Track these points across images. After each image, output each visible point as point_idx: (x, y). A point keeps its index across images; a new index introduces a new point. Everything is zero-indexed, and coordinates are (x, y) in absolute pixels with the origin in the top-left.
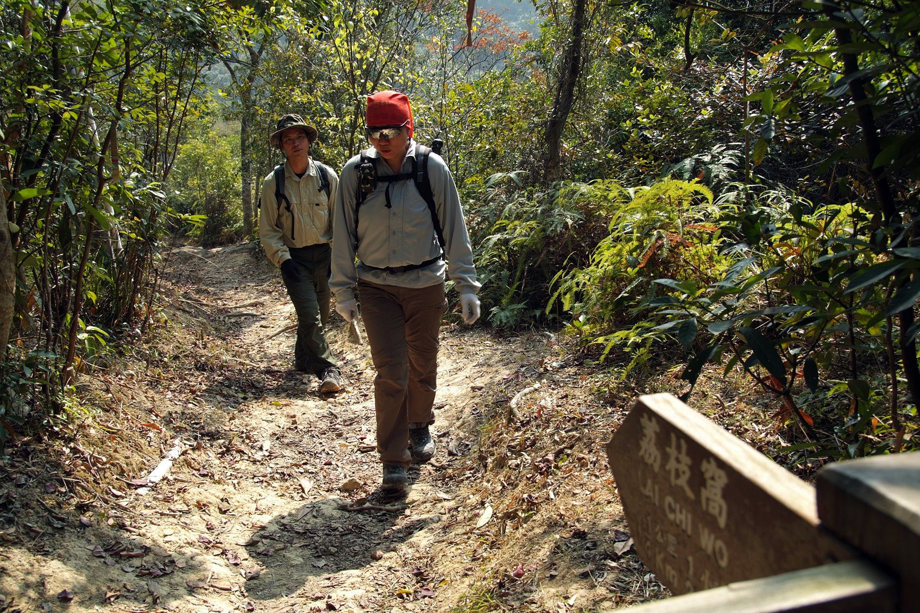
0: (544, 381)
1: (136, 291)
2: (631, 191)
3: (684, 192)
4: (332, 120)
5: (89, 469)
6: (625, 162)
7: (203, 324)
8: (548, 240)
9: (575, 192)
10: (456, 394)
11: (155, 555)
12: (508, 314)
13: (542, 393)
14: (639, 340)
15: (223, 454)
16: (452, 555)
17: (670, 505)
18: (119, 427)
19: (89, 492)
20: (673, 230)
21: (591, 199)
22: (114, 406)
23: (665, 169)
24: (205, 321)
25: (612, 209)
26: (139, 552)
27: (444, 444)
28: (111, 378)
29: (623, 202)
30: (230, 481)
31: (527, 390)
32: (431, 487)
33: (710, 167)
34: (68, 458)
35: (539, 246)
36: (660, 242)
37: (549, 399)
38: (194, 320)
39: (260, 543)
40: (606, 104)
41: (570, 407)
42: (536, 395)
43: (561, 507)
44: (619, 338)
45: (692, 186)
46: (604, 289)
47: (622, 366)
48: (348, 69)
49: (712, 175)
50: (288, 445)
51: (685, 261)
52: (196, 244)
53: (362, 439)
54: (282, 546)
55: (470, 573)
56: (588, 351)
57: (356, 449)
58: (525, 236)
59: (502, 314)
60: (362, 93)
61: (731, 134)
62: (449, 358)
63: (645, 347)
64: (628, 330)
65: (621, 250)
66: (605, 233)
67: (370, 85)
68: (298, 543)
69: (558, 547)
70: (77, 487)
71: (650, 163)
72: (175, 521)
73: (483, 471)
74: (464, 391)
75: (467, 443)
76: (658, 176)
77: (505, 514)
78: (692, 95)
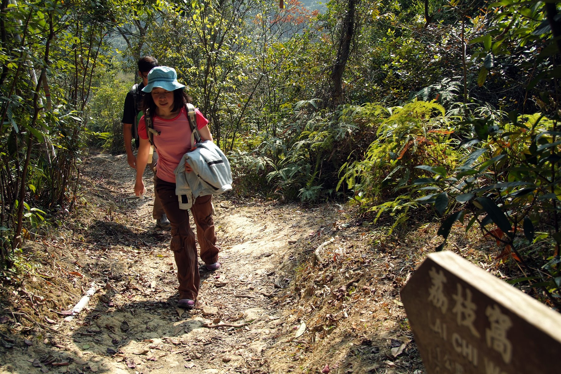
0: (337, 236)
1: (65, 184)
2: (390, 109)
3: (426, 109)
4: (193, 69)
5: (31, 305)
6: (384, 92)
7: (111, 204)
8: (336, 143)
9: (352, 112)
10: (278, 247)
11: (77, 363)
12: (311, 193)
13: (336, 245)
14: (400, 208)
15: (124, 291)
16: (279, 357)
17: (457, 341)
18: (53, 275)
19: (31, 321)
20: (420, 134)
21: (364, 116)
22: (49, 261)
23: (411, 95)
24: (113, 202)
25: (377, 122)
26: (66, 362)
27: (271, 280)
28: (48, 242)
29: (385, 118)
30: (129, 310)
31: (326, 243)
32: (263, 310)
33: (441, 92)
34: (17, 298)
35: (330, 147)
36: (412, 142)
37: (341, 249)
38: (105, 202)
39: (149, 352)
40: (371, 54)
41: (355, 254)
42: (332, 246)
43: (353, 323)
44: (386, 207)
45: (431, 105)
46: (374, 174)
47: (388, 225)
48: (202, 35)
49: (442, 98)
50: (167, 283)
51: (428, 154)
52: (107, 152)
53: (217, 278)
54: (164, 353)
55: (292, 370)
56: (365, 216)
57: (213, 285)
58: (320, 141)
59: (307, 193)
60: (211, 51)
61: (453, 71)
62: (273, 222)
63: (404, 212)
64: (392, 201)
65: (385, 148)
66: (374, 138)
67: (216, 45)
68: (176, 351)
69: (352, 352)
70: (23, 319)
71: (401, 91)
72: (91, 339)
73: (298, 298)
74: (284, 244)
75: (287, 279)
76: (408, 99)
77: (314, 328)
78: (428, 46)
